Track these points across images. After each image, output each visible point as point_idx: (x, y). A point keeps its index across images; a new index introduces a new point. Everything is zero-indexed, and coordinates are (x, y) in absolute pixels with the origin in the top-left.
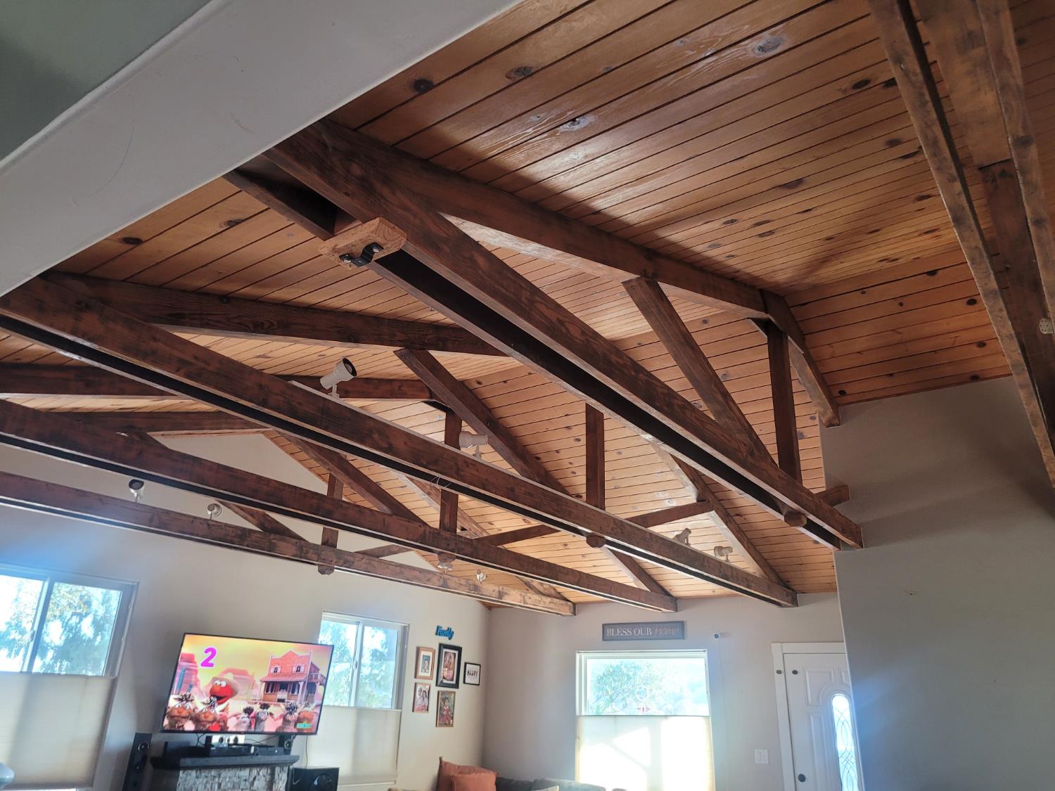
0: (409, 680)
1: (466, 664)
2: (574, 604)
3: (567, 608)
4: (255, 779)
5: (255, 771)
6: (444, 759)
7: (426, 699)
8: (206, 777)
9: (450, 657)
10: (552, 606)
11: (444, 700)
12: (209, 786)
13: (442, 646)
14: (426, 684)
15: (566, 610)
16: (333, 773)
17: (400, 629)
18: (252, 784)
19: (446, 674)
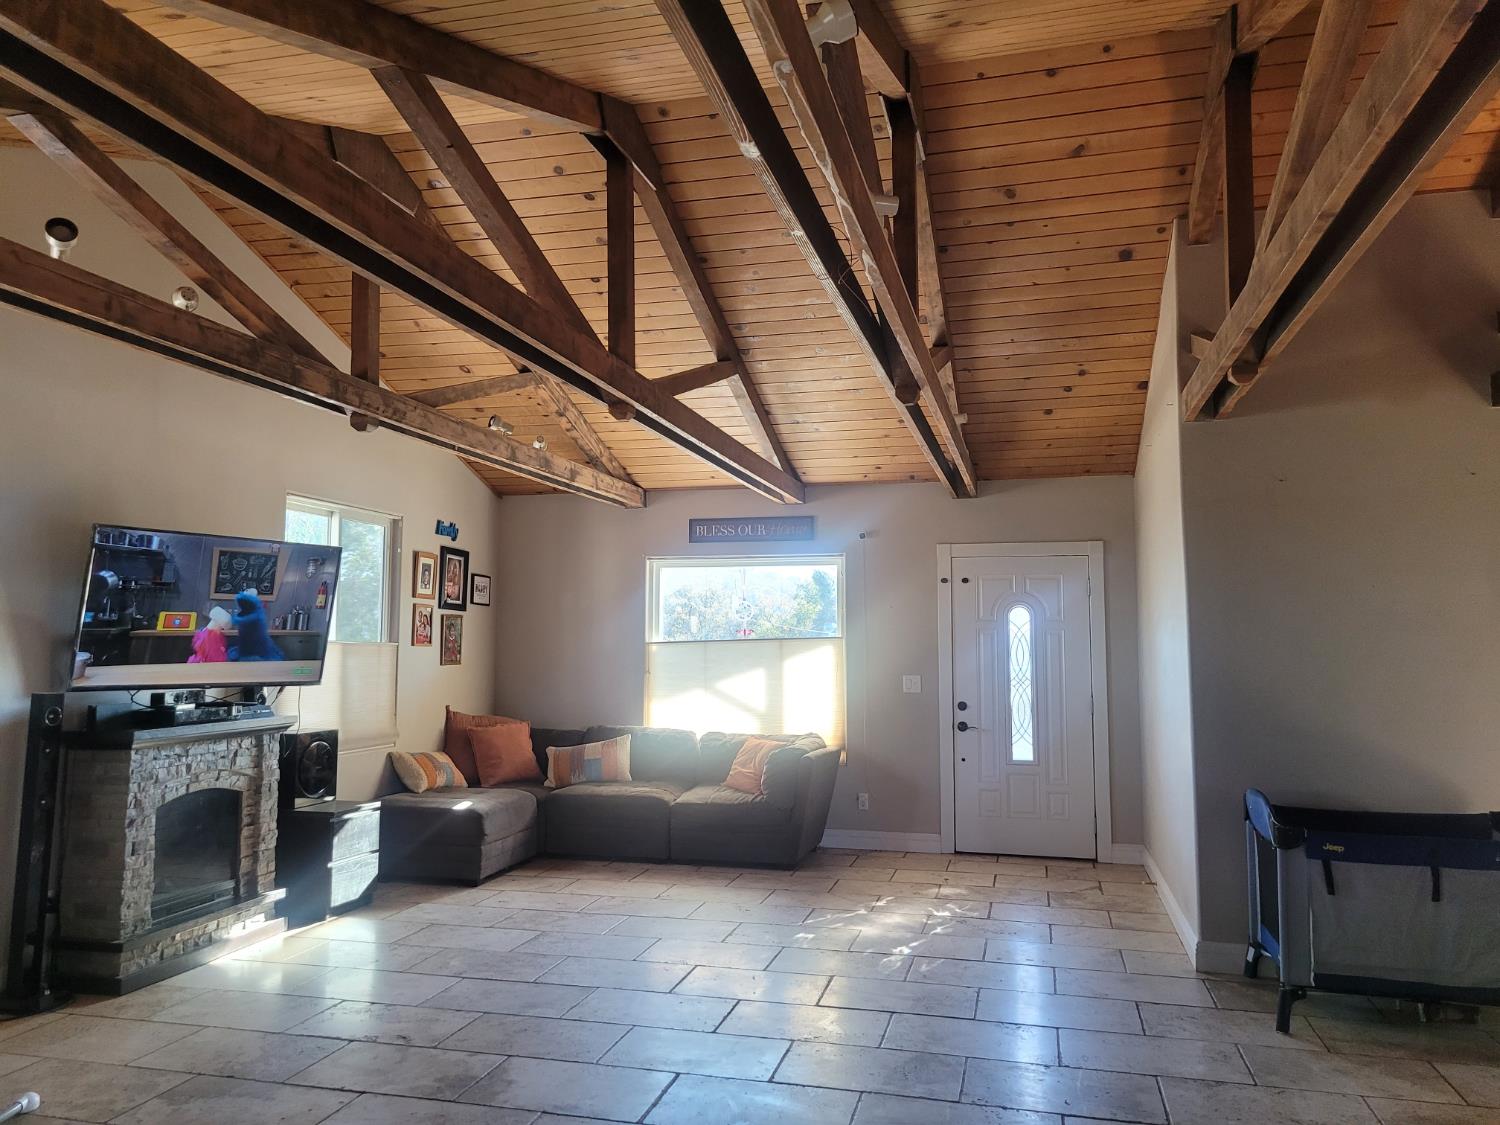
0: (406, 602)
1: (473, 576)
2: (645, 491)
3: (638, 497)
4: (236, 754)
5: (234, 744)
6: (451, 709)
7: (428, 627)
8: (168, 756)
9: (455, 567)
10: (623, 493)
11: (449, 628)
12: (173, 770)
13: (444, 550)
14: (426, 606)
15: (634, 500)
16: (331, 737)
17: (388, 525)
18: (233, 762)
19: (450, 591)
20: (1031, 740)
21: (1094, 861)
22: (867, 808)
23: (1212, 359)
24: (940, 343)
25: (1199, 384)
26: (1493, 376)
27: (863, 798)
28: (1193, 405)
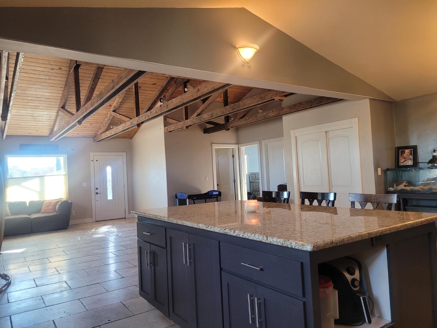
2: (6, 136)
20: (112, 195)
21: (125, 218)
22: (74, 214)
23: (181, 125)
24: (114, 111)
25: (174, 127)
26: (204, 129)
27: (73, 212)
28: (170, 130)
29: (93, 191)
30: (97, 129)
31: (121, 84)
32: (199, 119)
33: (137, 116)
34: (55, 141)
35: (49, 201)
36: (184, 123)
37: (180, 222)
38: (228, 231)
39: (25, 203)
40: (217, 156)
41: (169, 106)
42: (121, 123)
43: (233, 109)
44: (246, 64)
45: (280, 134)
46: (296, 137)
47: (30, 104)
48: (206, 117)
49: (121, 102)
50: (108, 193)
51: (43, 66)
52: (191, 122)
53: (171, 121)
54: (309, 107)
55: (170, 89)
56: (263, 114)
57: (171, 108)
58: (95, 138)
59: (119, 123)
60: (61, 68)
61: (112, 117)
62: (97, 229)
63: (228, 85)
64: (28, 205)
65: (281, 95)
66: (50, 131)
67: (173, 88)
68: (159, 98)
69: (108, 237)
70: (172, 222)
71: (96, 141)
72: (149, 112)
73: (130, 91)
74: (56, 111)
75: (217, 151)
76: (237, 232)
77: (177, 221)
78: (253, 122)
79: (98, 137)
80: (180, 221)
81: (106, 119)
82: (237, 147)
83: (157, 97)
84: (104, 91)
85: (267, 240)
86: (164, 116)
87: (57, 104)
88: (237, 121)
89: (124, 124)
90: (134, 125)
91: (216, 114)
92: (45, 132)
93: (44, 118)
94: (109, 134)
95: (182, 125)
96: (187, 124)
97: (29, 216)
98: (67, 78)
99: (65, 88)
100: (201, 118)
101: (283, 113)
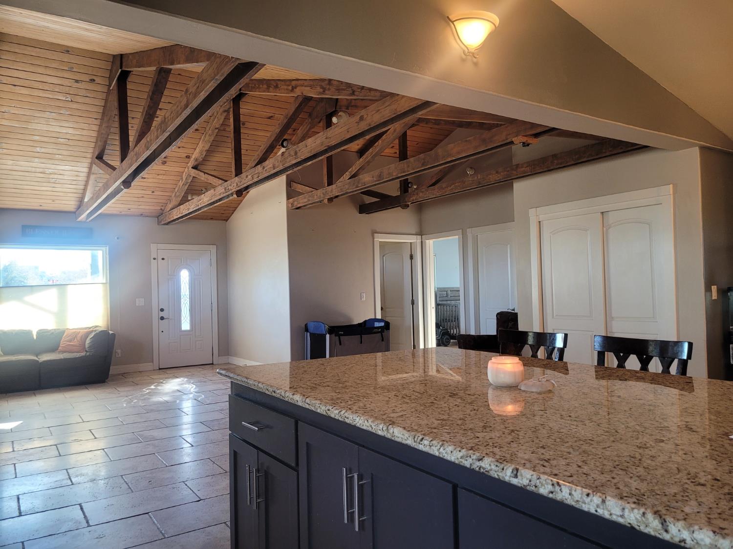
20: (189, 322)
21: (213, 364)
22: (119, 355)
23: (318, 195)
24: (195, 168)
25: (306, 200)
26: (360, 206)
27: (118, 352)
28: (299, 206)
29: (156, 314)
30: (164, 201)
31: (203, 95)
32: (354, 184)
33: (236, 175)
34: (88, 221)
35: (74, 330)
36: (324, 191)
37: (334, 413)
38: (493, 467)
39: (29, 333)
40: (382, 256)
41: (299, 154)
42: (207, 190)
43: (423, 165)
44: (469, 57)
45: (506, 217)
46: (540, 222)
47: (38, 149)
48: (367, 179)
49: (208, 151)
50: (182, 318)
51: (60, 74)
52: (339, 189)
53: (299, 188)
54: (573, 162)
55: (300, 129)
56: (476, 178)
57: (303, 158)
58: (160, 217)
59: (204, 189)
60: (94, 80)
61: (191, 178)
62: (159, 384)
63: (427, 104)
64: (35, 337)
65: (527, 134)
66: (77, 203)
67: (305, 127)
68: (279, 140)
69: (178, 401)
70: (314, 410)
71: (163, 223)
72: (259, 166)
73: (224, 130)
74: (86, 165)
75: (383, 245)
76: (529, 476)
77: (329, 410)
78: (454, 193)
79: (166, 216)
80: (337, 412)
81: (181, 183)
82: (419, 241)
83: (276, 137)
84: (170, 115)
85: (667, 531)
86: (288, 176)
87: (89, 152)
88: (423, 190)
89: (212, 191)
90: (230, 192)
91: (389, 174)
92: (70, 204)
93: (65, 177)
94: (184, 209)
95: (322, 195)
96: (330, 194)
97: (37, 357)
98: (106, 100)
99: (102, 119)
100: (358, 182)
101: (517, 175)
